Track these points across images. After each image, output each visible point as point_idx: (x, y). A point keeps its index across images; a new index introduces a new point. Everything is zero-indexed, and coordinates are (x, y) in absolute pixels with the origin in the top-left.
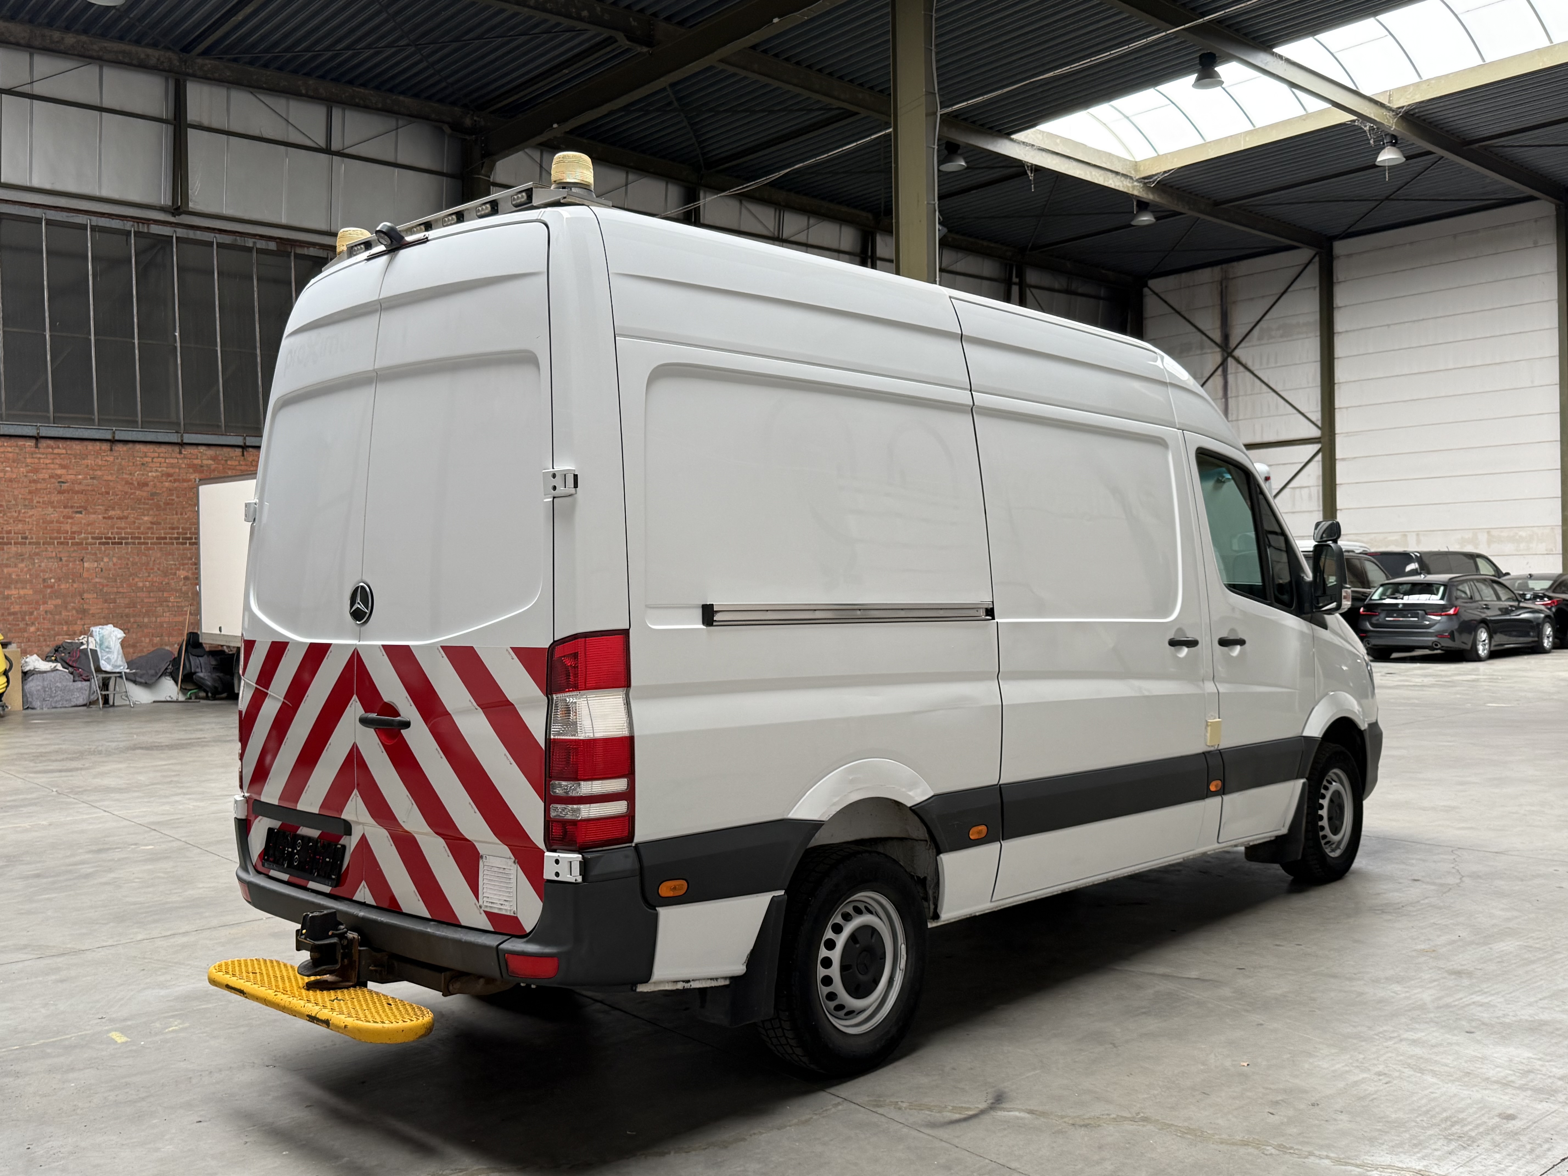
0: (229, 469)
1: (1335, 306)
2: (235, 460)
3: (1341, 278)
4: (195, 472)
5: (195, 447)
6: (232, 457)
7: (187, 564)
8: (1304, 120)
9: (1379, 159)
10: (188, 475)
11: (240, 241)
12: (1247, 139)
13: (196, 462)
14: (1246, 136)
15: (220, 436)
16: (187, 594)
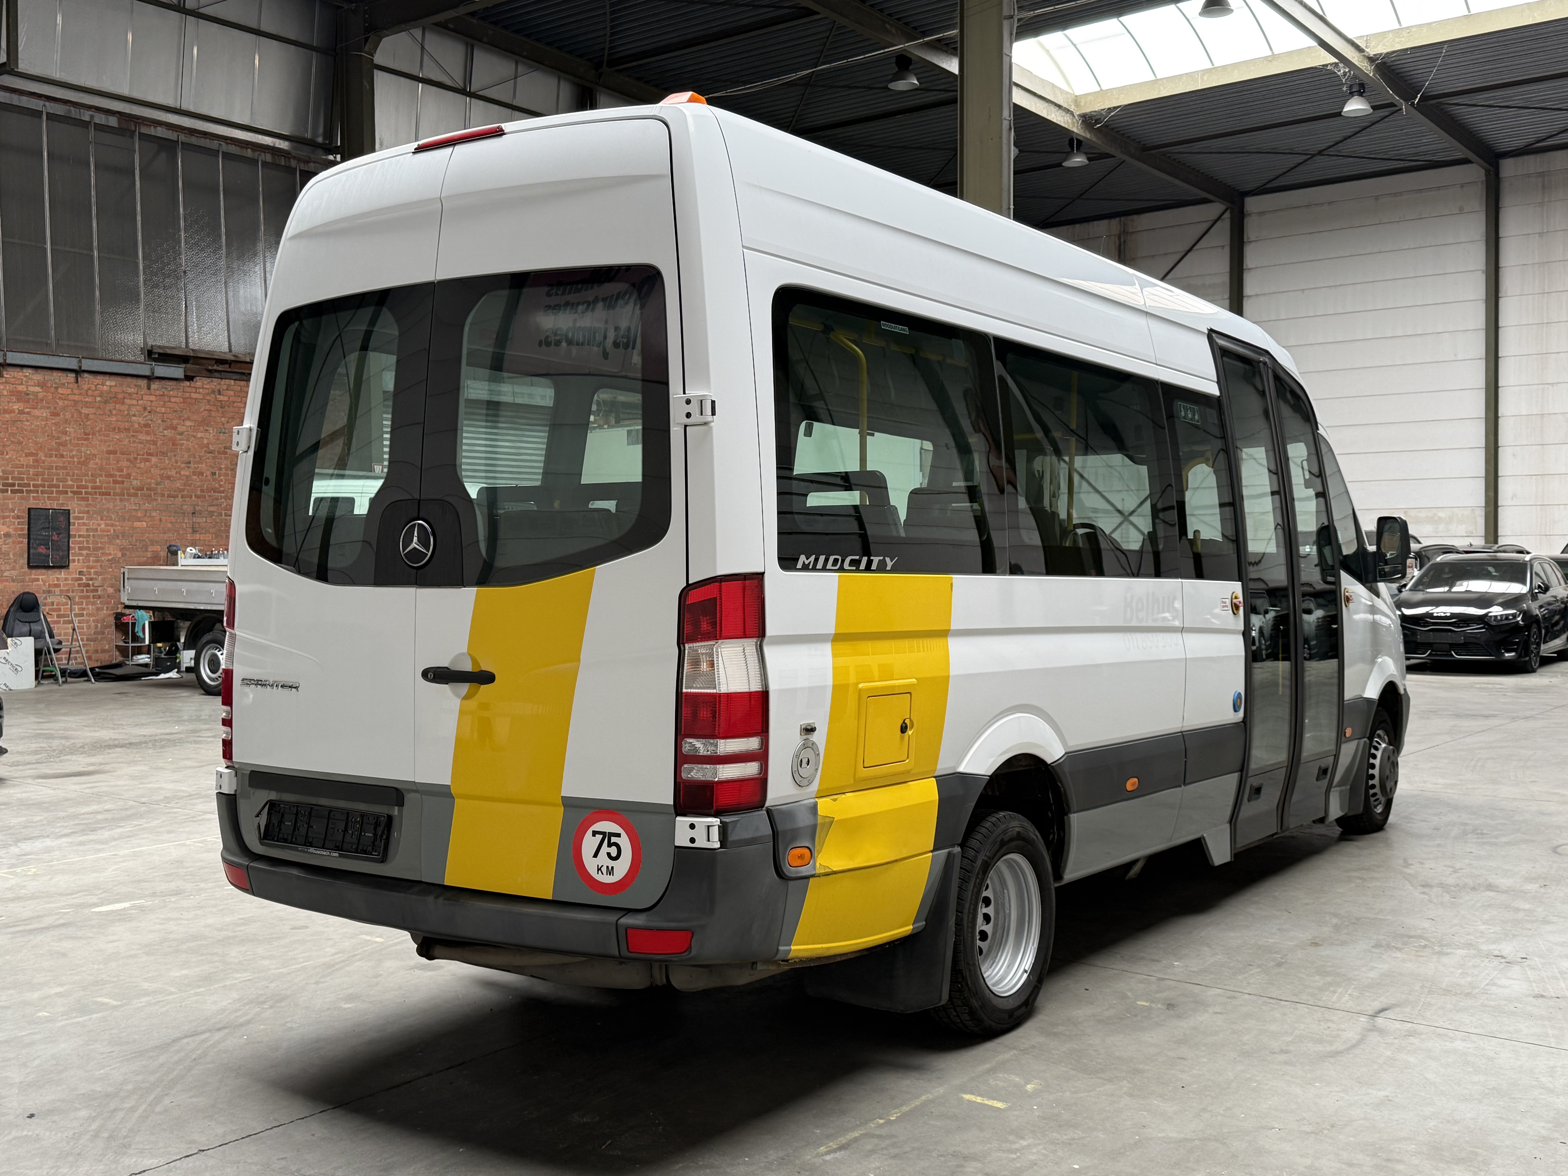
0: (60, 398)
1: (1245, 267)
2: (68, 388)
3: (1252, 238)
4: (19, 401)
5: (18, 369)
6: (64, 384)
7: (8, 517)
8: (1270, 61)
9: (1345, 109)
10: (11, 404)
11: (74, 113)
12: (1205, 78)
13: (21, 388)
14: (1204, 75)
15: (51, 357)
16: (8, 555)
